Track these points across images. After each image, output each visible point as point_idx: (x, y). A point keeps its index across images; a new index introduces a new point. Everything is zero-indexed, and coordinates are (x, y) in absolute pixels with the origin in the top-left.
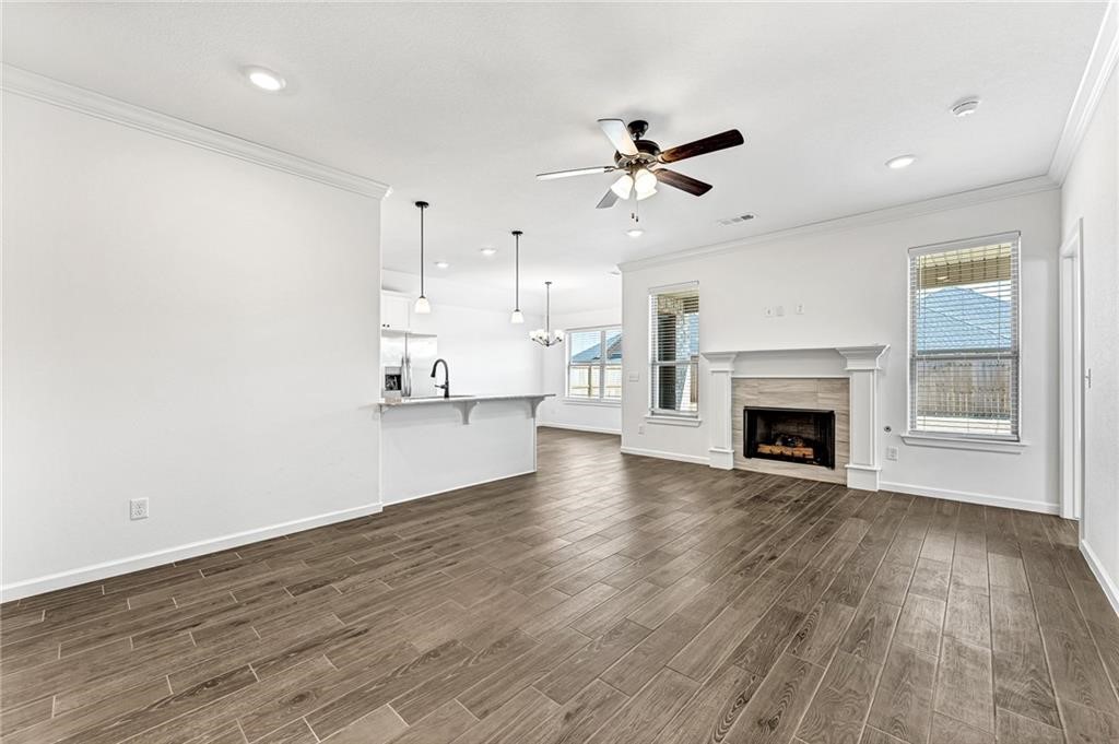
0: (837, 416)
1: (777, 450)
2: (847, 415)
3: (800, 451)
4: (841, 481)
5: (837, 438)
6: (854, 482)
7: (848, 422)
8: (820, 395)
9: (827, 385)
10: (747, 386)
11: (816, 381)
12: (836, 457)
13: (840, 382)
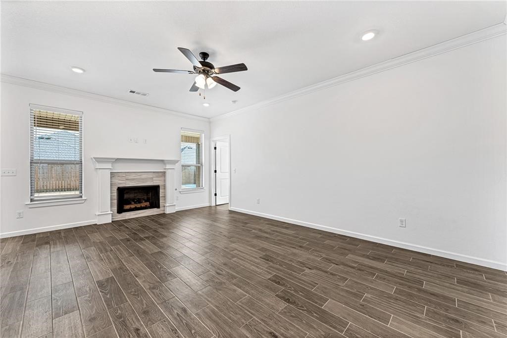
0: (160, 187)
1: (133, 206)
2: (165, 186)
3: (144, 204)
4: (162, 212)
5: (160, 195)
6: (168, 211)
7: (165, 189)
8: (154, 179)
9: (157, 174)
10: (119, 176)
11: (152, 173)
12: (160, 203)
13: (161, 173)
